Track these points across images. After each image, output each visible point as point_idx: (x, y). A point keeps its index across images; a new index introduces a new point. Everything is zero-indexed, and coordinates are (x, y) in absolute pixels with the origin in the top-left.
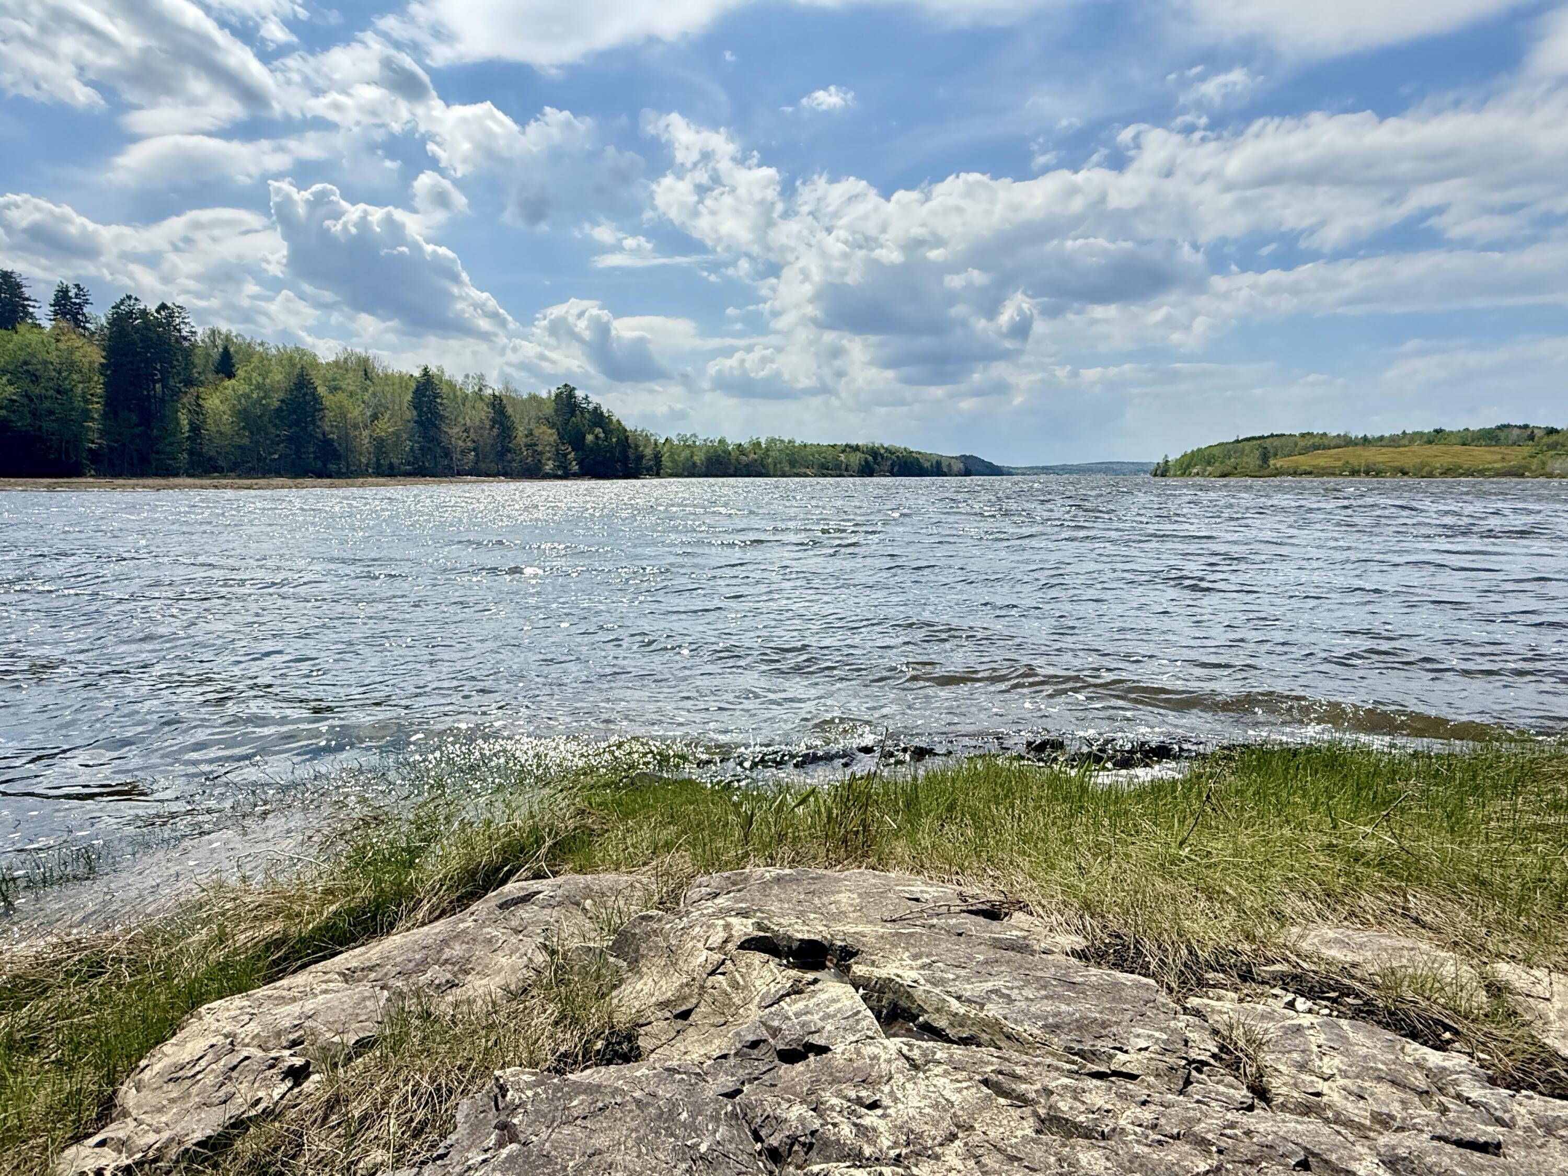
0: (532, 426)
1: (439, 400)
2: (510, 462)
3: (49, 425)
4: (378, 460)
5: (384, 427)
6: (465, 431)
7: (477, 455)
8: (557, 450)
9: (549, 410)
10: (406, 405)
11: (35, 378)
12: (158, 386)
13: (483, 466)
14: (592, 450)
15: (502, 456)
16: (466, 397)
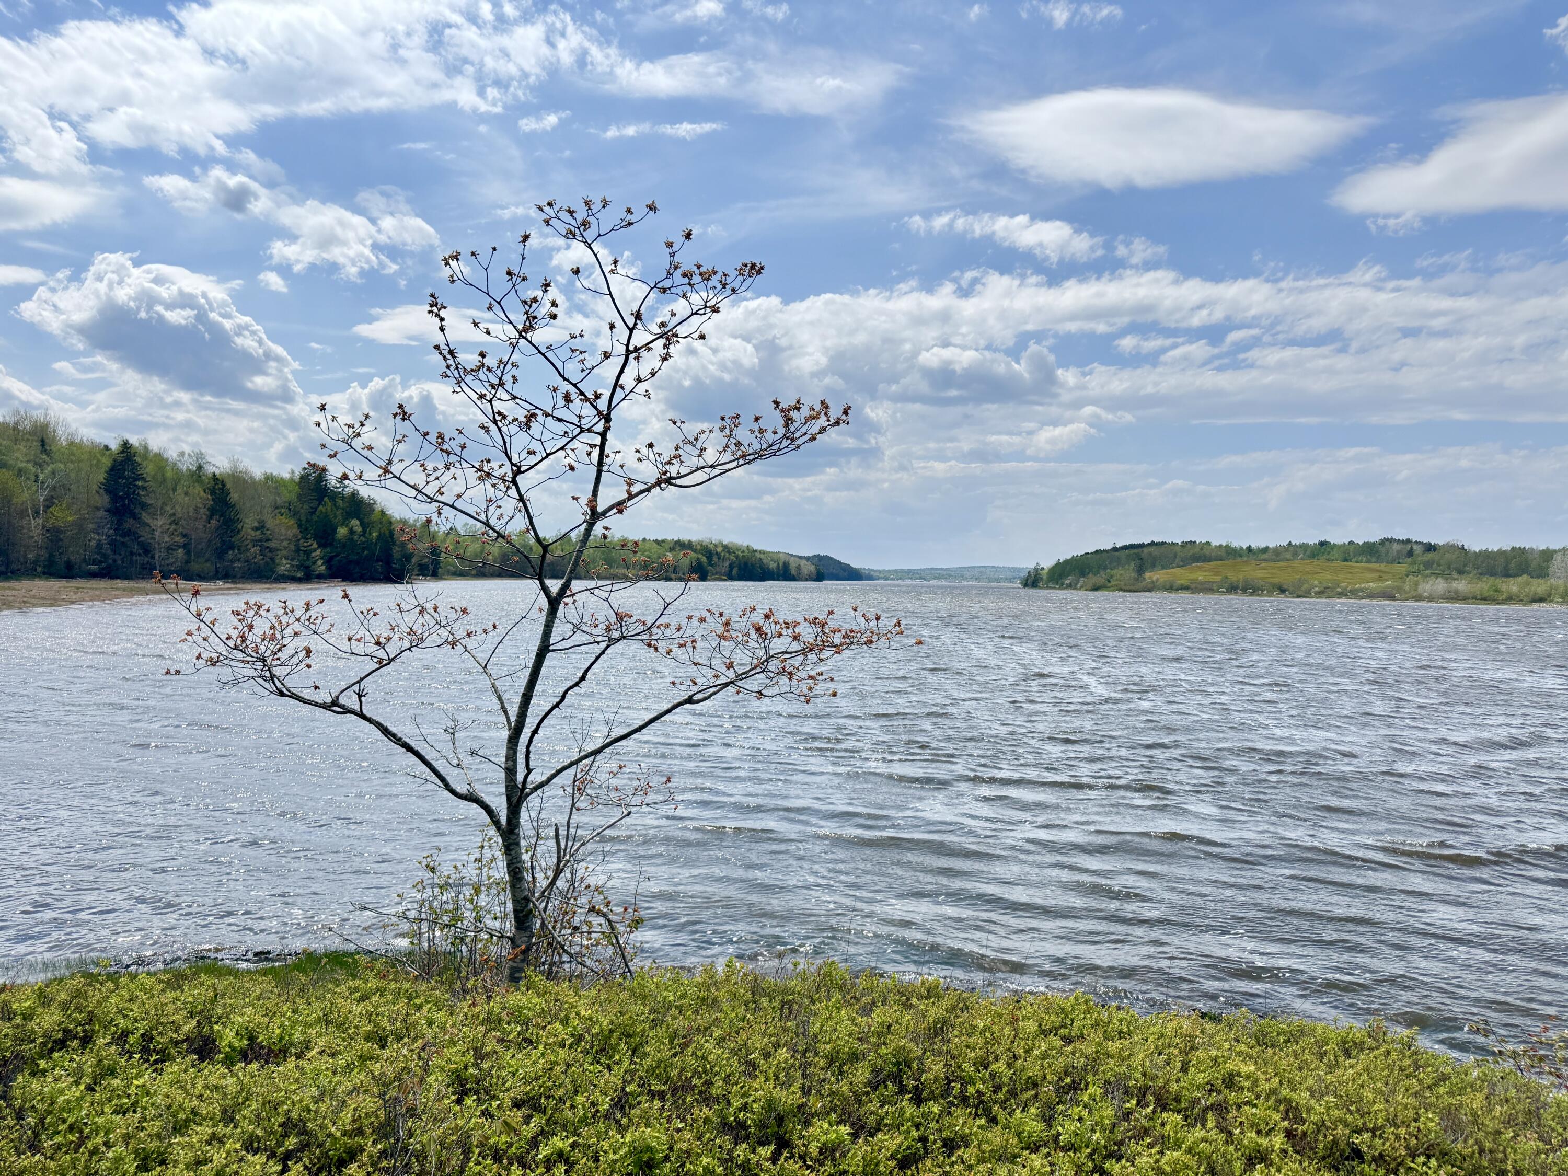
0: (266, 516)
1: (140, 483)
2: (232, 561)
4: (51, 555)
5: (63, 516)
6: (173, 522)
7: (188, 553)
8: (297, 546)
9: (290, 495)
10: (95, 487)
13: (195, 567)
14: (344, 546)
15: (220, 554)
16: (178, 476)
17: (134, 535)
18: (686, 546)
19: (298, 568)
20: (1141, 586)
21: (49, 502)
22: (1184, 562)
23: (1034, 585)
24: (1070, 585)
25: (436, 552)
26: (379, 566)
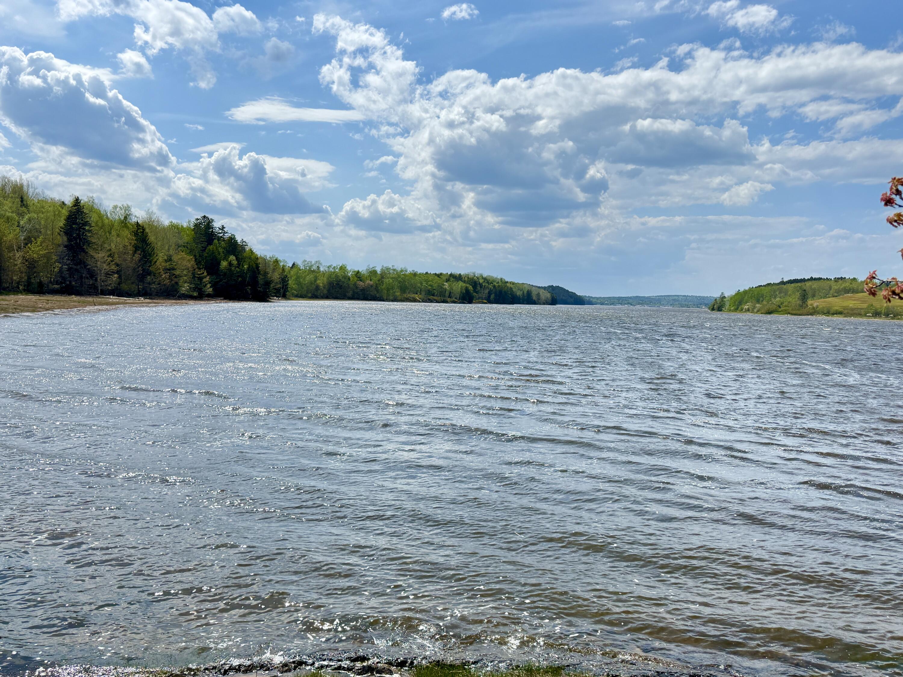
0: (171, 252)
1: (87, 228)
2: (149, 284)
4: (29, 278)
5: (37, 249)
6: (110, 256)
7: (120, 277)
8: (193, 274)
9: (188, 238)
10: (58, 230)
13: (125, 287)
14: (225, 274)
15: (142, 279)
16: (112, 225)
17: (82, 263)
18: (458, 278)
19: (194, 289)
20: (805, 311)
21: (28, 241)
22: (838, 293)
23: (720, 309)
24: (748, 310)
25: (284, 280)
26: (249, 290)
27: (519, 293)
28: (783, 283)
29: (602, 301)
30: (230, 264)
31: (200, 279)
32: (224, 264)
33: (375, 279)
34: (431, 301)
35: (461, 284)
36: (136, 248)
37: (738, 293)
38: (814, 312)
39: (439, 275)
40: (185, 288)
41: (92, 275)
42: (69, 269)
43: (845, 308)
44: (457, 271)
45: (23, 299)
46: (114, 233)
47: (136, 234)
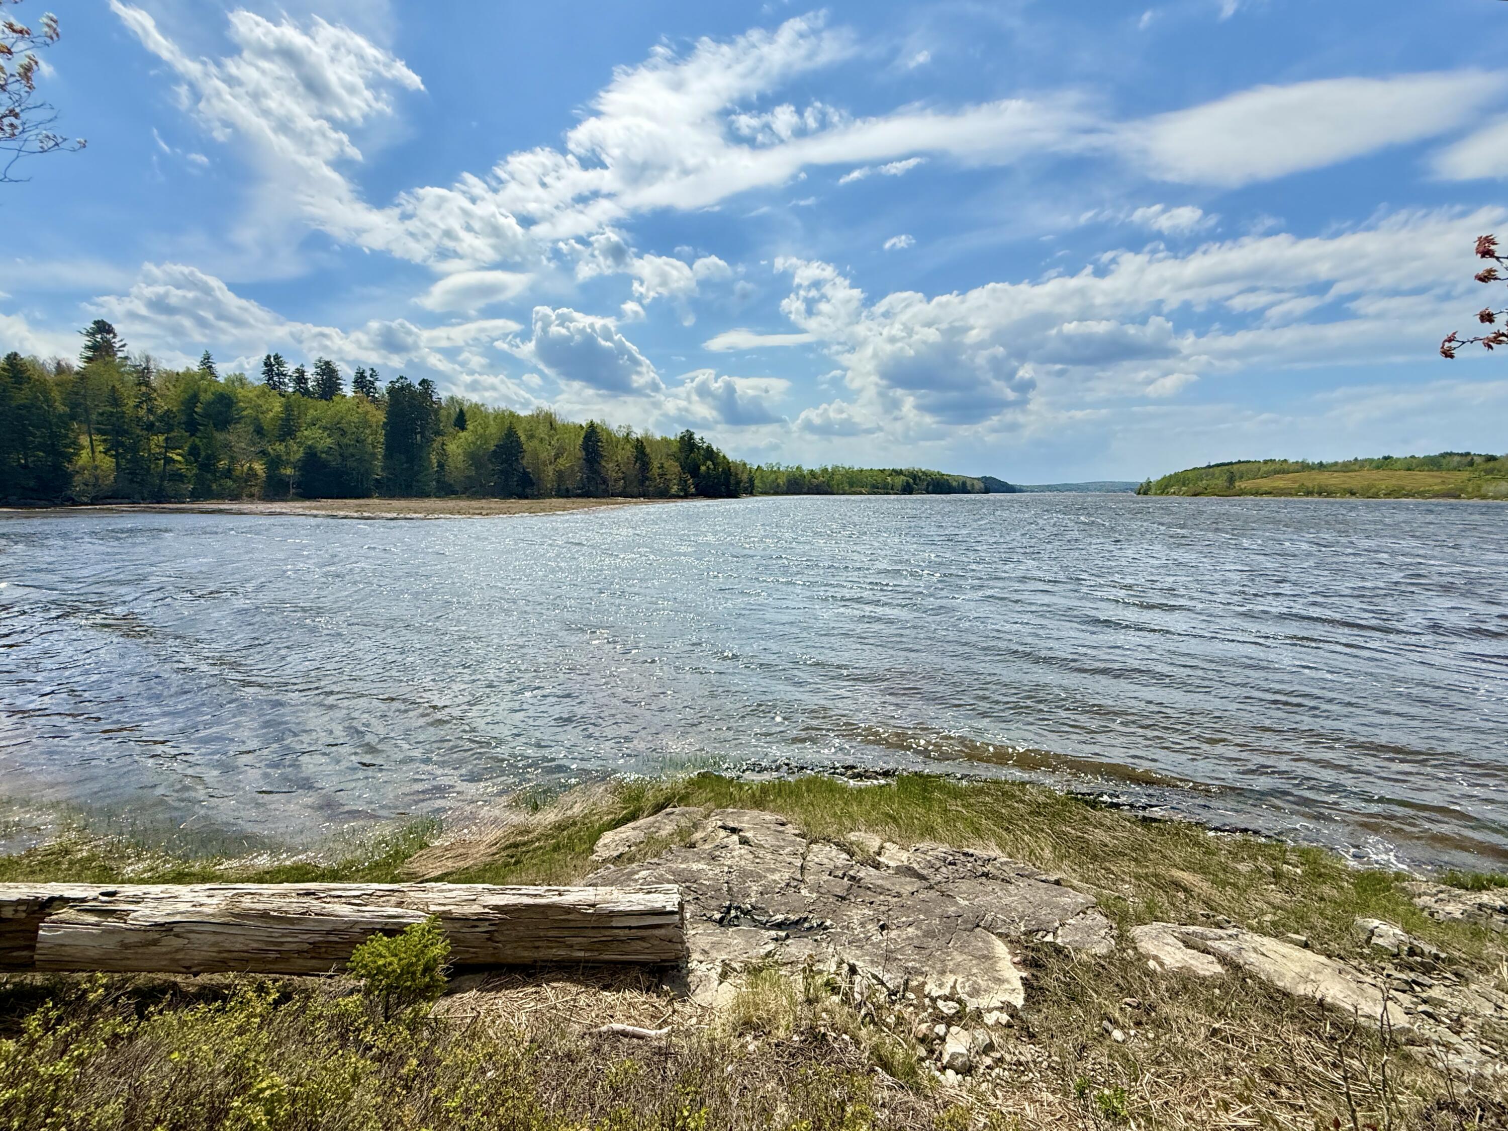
0: (663, 461)
1: (599, 444)
2: (648, 487)
3: (351, 463)
4: (559, 486)
5: (563, 463)
6: (617, 466)
7: (626, 483)
8: (680, 477)
9: (674, 449)
10: (578, 447)
11: (344, 433)
12: (419, 437)
13: (629, 490)
14: (704, 478)
15: (642, 483)
16: (618, 441)
17: (598, 473)
18: (899, 473)
19: (681, 490)
20: (1231, 492)
21: (557, 457)
22: (1267, 475)
23: (1145, 493)
24: (1174, 493)
25: (751, 480)
26: (723, 488)
27: (954, 484)
28: (1209, 467)
29: (1032, 489)
30: (708, 468)
31: (686, 481)
32: (703, 468)
33: (827, 476)
34: (875, 494)
35: (902, 477)
36: (637, 458)
37: (1164, 478)
38: (1241, 493)
39: (883, 471)
40: (674, 489)
41: (605, 482)
42: (588, 478)
43: (1274, 488)
44: (898, 468)
45: (556, 501)
46: (620, 447)
47: (637, 447)
